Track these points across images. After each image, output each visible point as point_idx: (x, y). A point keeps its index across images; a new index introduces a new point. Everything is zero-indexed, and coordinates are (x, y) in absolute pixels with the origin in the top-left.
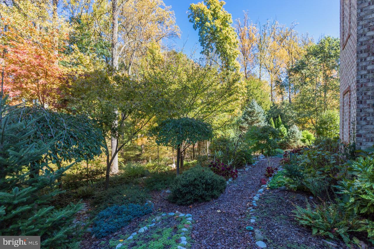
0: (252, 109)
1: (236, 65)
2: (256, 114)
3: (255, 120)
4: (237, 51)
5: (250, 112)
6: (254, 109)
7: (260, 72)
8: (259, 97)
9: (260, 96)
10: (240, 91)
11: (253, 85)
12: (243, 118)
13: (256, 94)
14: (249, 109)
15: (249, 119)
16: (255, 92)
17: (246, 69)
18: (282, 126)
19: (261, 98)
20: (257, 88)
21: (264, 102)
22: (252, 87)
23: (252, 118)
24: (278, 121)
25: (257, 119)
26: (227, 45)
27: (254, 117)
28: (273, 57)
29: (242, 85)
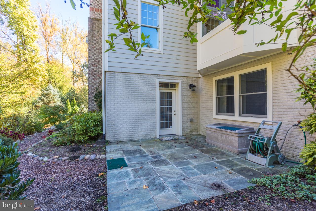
0: (48, 92)
1: (35, 48)
2: (52, 96)
3: (51, 101)
4: (36, 35)
5: (47, 94)
6: (50, 92)
7: (62, 59)
8: (60, 81)
9: (62, 80)
10: (39, 73)
11: (55, 69)
12: (40, 99)
13: (58, 78)
14: (46, 92)
15: (45, 99)
16: (57, 76)
17: (47, 53)
18: (76, 106)
19: (63, 81)
20: (59, 73)
21: (65, 86)
22: (54, 71)
23: (49, 99)
24: (73, 102)
25: (53, 100)
26: (24, 26)
27: (50, 98)
28: (75, 49)
29: (42, 68)
